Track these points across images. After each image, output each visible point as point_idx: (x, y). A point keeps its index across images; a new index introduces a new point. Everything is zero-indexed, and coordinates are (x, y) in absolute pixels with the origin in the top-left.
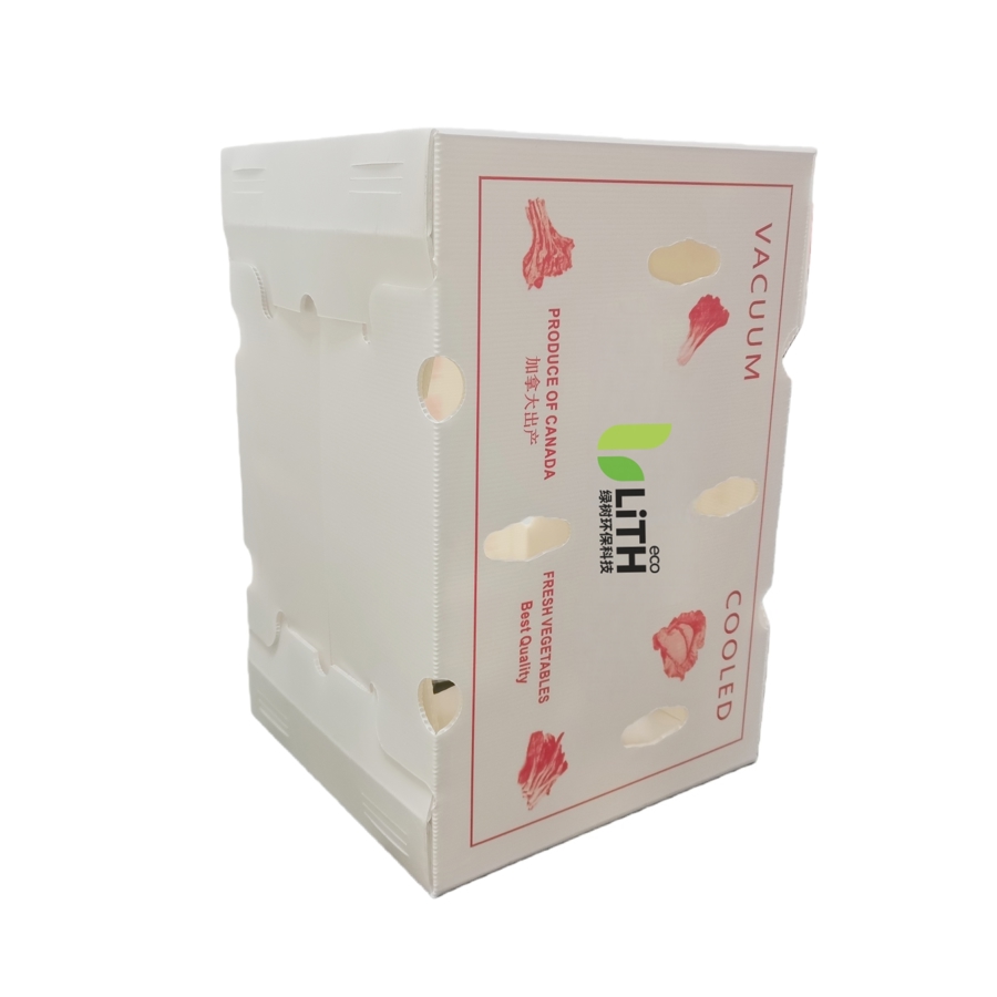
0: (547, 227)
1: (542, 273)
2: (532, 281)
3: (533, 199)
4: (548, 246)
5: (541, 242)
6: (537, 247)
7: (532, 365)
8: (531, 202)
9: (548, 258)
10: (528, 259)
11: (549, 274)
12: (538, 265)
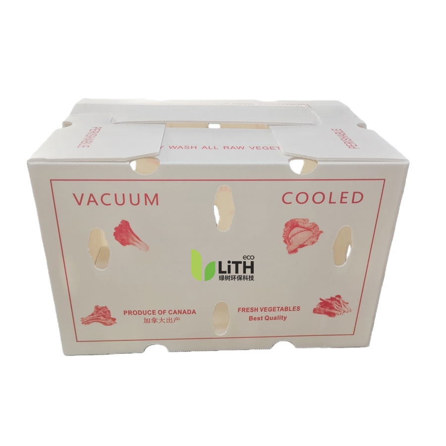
0: (92, 317)
1: (110, 318)
2: (113, 322)
3: (81, 322)
4: (99, 316)
5: (97, 319)
6: (100, 320)
7: (147, 321)
8: (83, 323)
9: (104, 316)
10: (105, 324)
11: (110, 315)
12: (107, 320)
